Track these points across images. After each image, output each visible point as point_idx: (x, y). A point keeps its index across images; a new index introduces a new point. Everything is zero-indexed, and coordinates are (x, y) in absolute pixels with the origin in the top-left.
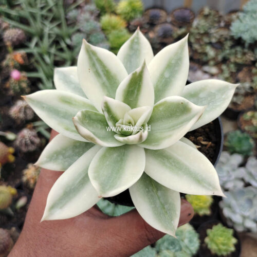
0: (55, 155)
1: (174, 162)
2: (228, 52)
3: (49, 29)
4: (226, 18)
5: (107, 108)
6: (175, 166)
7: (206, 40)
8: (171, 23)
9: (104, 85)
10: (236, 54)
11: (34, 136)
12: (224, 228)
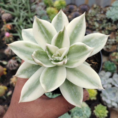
0: (24, 71)
1: (80, 73)
2: (104, 25)
3: (23, 13)
4: (104, 9)
5: (48, 49)
6: (80, 75)
7: (95, 19)
8: (79, 11)
9: (45, 37)
10: (108, 26)
11: (16, 63)
12: (102, 106)
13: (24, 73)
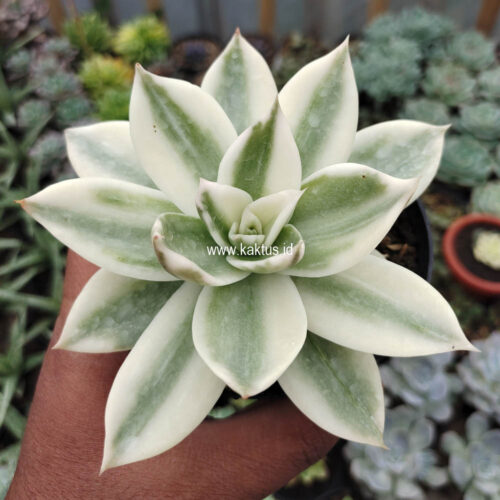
0: (98, 319)
1: (357, 296)
5: (208, 203)
6: (361, 303)
9: (187, 155)
13: (99, 327)
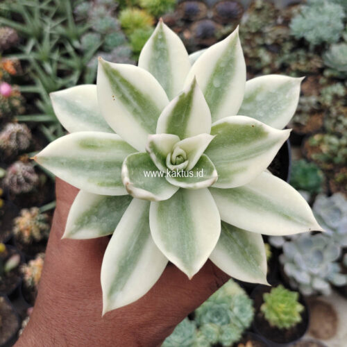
2: (287, 56)
3: (51, 27)
4: (284, 13)
7: (259, 41)
8: (213, 19)
10: (298, 59)
11: (30, 172)
12: (285, 291)
